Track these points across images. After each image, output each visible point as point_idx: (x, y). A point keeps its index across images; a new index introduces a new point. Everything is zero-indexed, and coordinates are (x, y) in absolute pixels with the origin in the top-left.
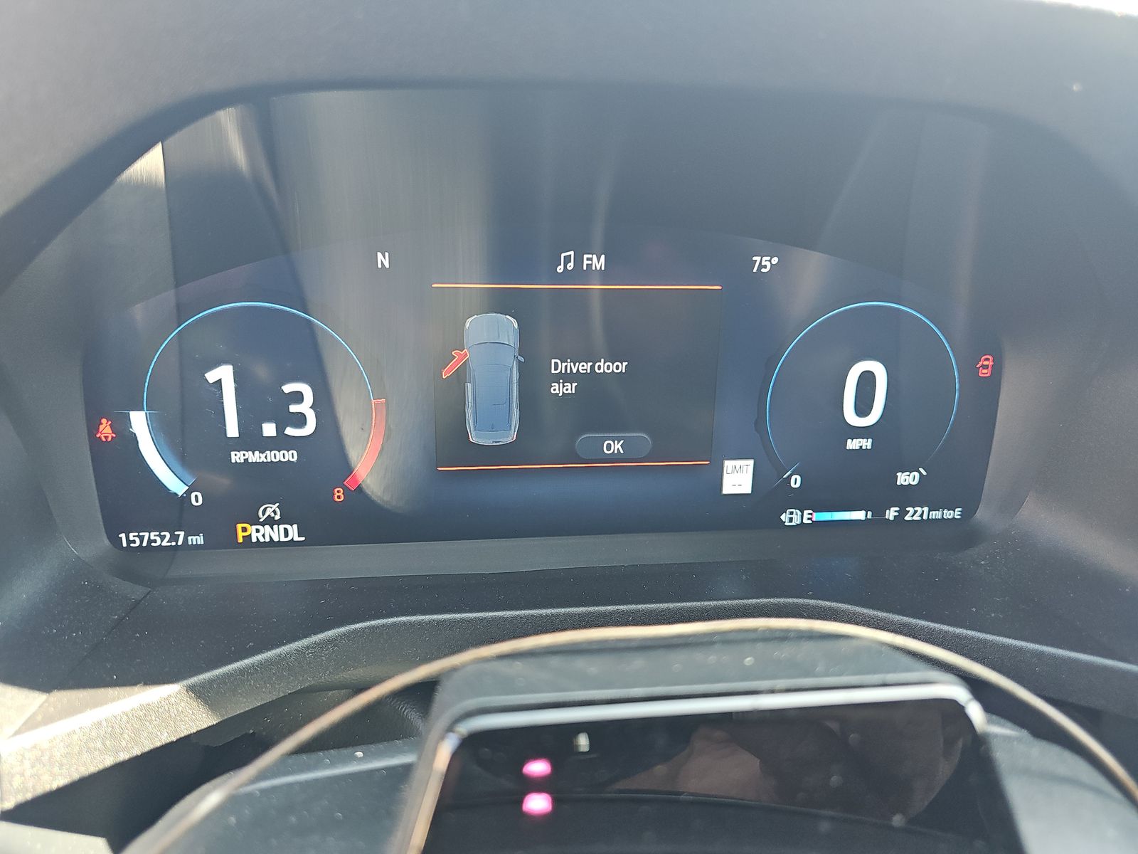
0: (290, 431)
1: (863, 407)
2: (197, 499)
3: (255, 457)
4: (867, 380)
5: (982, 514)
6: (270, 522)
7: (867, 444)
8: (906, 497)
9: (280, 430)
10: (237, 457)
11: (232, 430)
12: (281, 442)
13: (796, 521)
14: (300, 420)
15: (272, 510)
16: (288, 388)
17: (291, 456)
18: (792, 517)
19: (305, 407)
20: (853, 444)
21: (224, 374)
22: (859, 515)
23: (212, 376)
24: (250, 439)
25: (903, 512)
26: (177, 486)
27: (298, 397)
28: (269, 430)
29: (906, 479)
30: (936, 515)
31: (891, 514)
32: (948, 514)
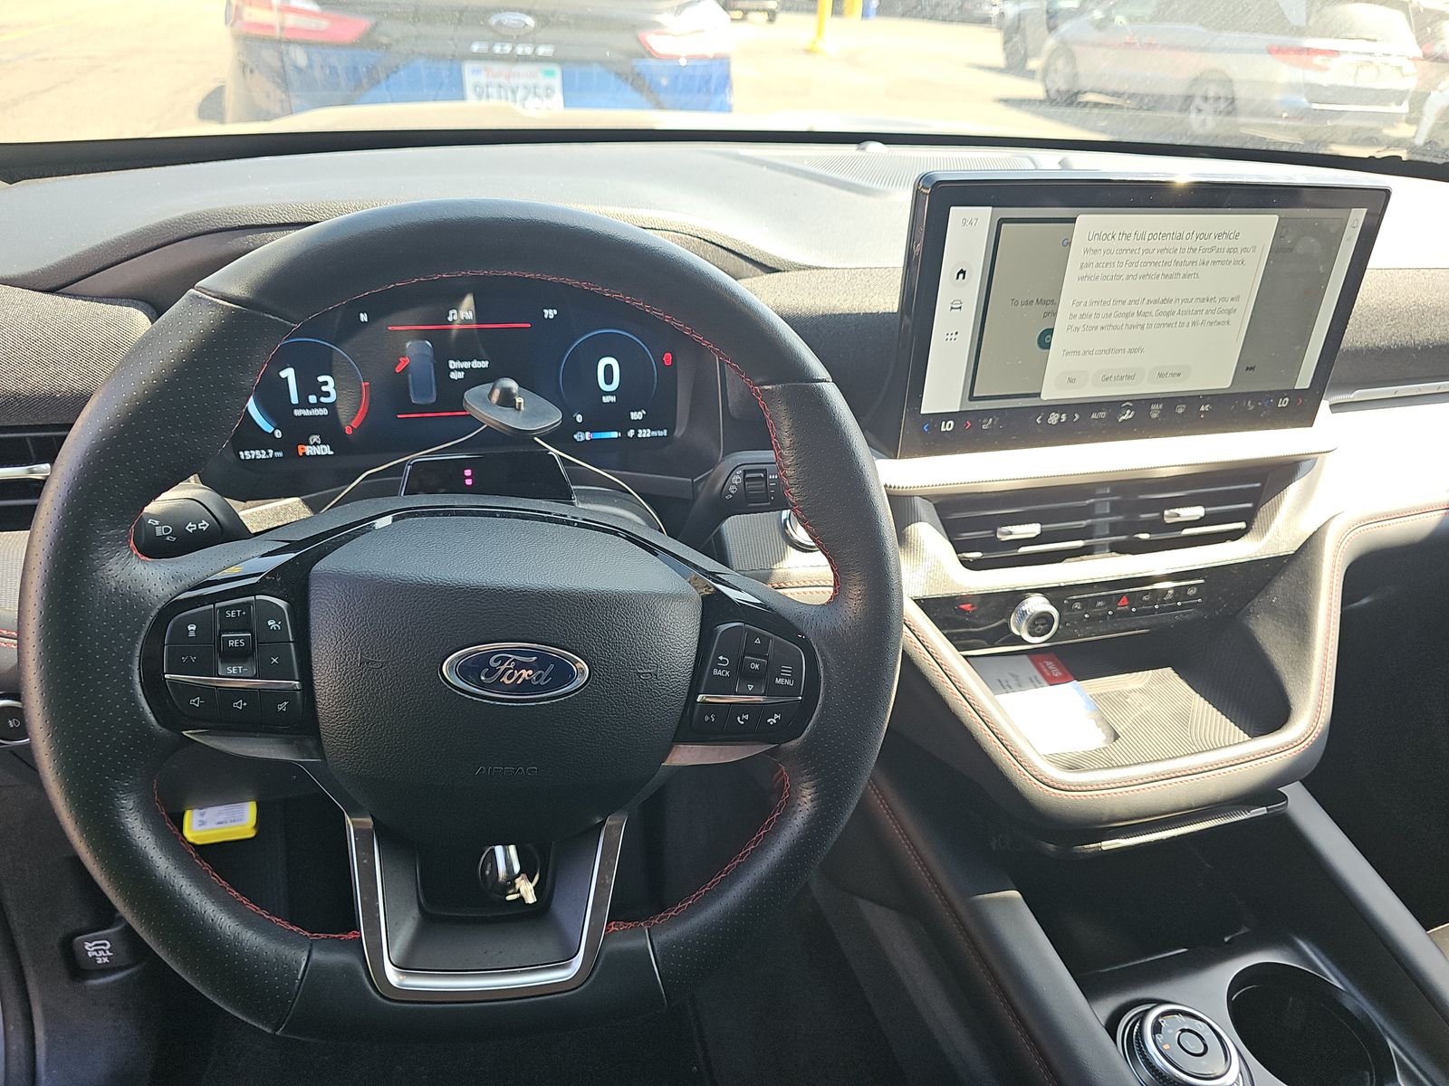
0: (323, 400)
1: (609, 380)
2: (278, 434)
3: (307, 413)
4: (609, 368)
5: (678, 433)
6: (316, 444)
7: (613, 399)
8: (638, 425)
9: (318, 399)
10: (297, 412)
11: (295, 400)
12: (319, 405)
13: (582, 439)
14: (327, 394)
15: (315, 438)
16: (321, 379)
17: (324, 412)
18: (579, 437)
19: (330, 388)
20: (606, 399)
21: (289, 374)
22: (615, 435)
23: (283, 374)
24: (304, 404)
25: (636, 433)
26: (268, 428)
27: (326, 383)
28: (313, 399)
29: (636, 416)
30: (654, 433)
31: (631, 433)
32: (660, 433)
